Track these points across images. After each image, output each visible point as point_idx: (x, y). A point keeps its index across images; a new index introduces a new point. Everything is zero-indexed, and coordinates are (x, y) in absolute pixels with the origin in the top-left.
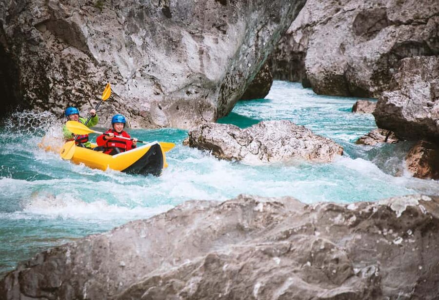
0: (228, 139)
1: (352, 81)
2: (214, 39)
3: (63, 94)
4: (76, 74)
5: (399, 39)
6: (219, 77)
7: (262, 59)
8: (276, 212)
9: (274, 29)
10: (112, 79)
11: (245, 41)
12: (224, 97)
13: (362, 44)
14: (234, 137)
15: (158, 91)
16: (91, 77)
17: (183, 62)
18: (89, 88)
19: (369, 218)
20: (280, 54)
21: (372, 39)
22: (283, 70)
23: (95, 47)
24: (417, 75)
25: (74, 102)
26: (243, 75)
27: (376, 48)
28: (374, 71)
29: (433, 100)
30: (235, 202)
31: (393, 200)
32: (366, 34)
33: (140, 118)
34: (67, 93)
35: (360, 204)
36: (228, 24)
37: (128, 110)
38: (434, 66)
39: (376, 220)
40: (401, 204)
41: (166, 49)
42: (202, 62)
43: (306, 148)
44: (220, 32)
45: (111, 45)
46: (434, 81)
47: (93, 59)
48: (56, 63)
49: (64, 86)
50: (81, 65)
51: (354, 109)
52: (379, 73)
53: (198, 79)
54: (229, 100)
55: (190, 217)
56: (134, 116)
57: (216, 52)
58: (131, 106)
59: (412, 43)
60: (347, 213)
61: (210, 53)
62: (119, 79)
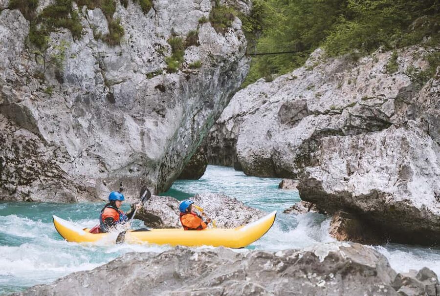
0: (167, 210)
1: (278, 164)
2: (154, 122)
3: (15, 171)
4: (27, 153)
5: (318, 127)
6: (159, 156)
7: (198, 140)
8: (209, 261)
9: (208, 114)
10: (60, 158)
11: (182, 124)
12: (164, 175)
13: (286, 131)
14: (172, 208)
15: (103, 169)
16: (41, 156)
17: (125, 143)
18: (39, 166)
19: (295, 264)
20: (214, 141)
21: (295, 127)
22: (217, 155)
23: (45, 129)
24: (335, 153)
25: (26, 179)
26: (181, 155)
27: (298, 135)
28: (297, 155)
29: (349, 175)
30: (172, 253)
31: (316, 246)
32: (289, 123)
33: (87, 193)
34: (18, 170)
35: (286, 251)
36: (167, 109)
37: (75, 186)
38: (349, 145)
39: (301, 265)
40: (324, 250)
41: (110, 131)
42: (143, 143)
43: (238, 218)
44: (159, 115)
45: (59, 127)
46: (349, 158)
47: (43, 140)
48: (8, 143)
49: (16, 164)
50: (31, 145)
51: (280, 186)
52: (302, 156)
53: (140, 158)
54: (168, 178)
55: (130, 268)
56: (81, 191)
57: (156, 134)
58: (78, 182)
59: (329, 130)
60: (276, 260)
61: (151, 135)
62: (67, 158)
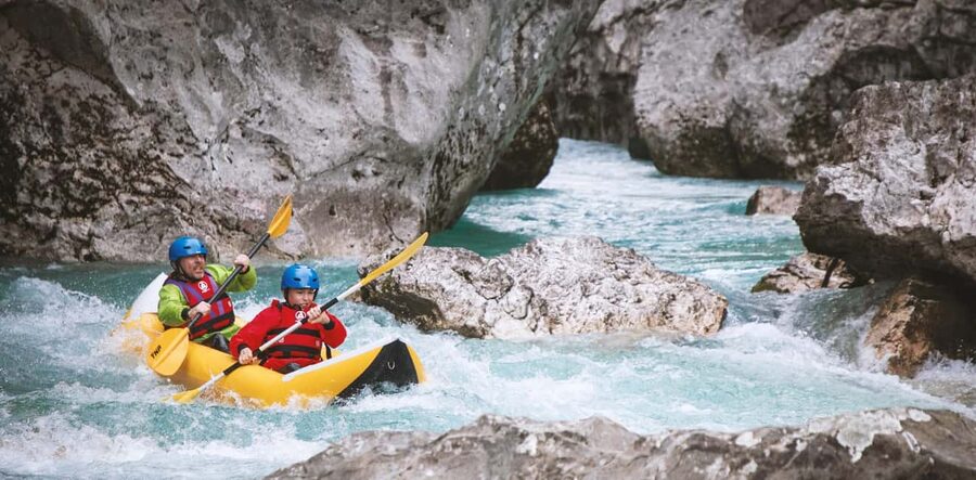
0: (454, 284)
1: (745, 142)
2: (415, 46)
3: (51, 181)
4: (84, 133)
5: (853, 41)
6: (430, 136)
7: (531, 90)
8: (566, 456)
9: (558, 22)
10: (171, 144)
11: (491, 49)
12: (443, 183)
13: (766, 55)
14: (467, 278)
15: (284, 171)
16: (121, 139)
17: (342, 101)
18: (115, 166)
19: (787, 466)
20: (575, 79)
21: (790, 42)
22: (582, 117)
23: (128, 68)
24: (895, 127)
25: (79, 201)
26: (488, 129)
27: (799, 63)
28: (797, 118)
29: (934, 184)
30: (471, 435)
31: (842, 421)
32: (775, 31)
33: (242, 236)
34: (61, 178)
35: (765, 431)
36: (449, 9)
37: (212, 217)
38: (933, 104)
39: (803, 469)
40: (863, 431)
41: (301, 71)
42: (388, 101)
43: (639, 301)
44: (430, 28)
45: (167, 64)
46: (934, 140)
47: (125, 97)
48: (32, 107)
49: (54, 162)
50: (94, 112)
51: (752, 207)
52: (808, 121)
53: (381, 142)
54: (456, 191)
55: (362, 473)
56: (226, 232)
57: (423, 77)
58: (219, 209)
59: (881, 50)
60: (736, 455)
61: (407, 80)
62: (188, 144)
